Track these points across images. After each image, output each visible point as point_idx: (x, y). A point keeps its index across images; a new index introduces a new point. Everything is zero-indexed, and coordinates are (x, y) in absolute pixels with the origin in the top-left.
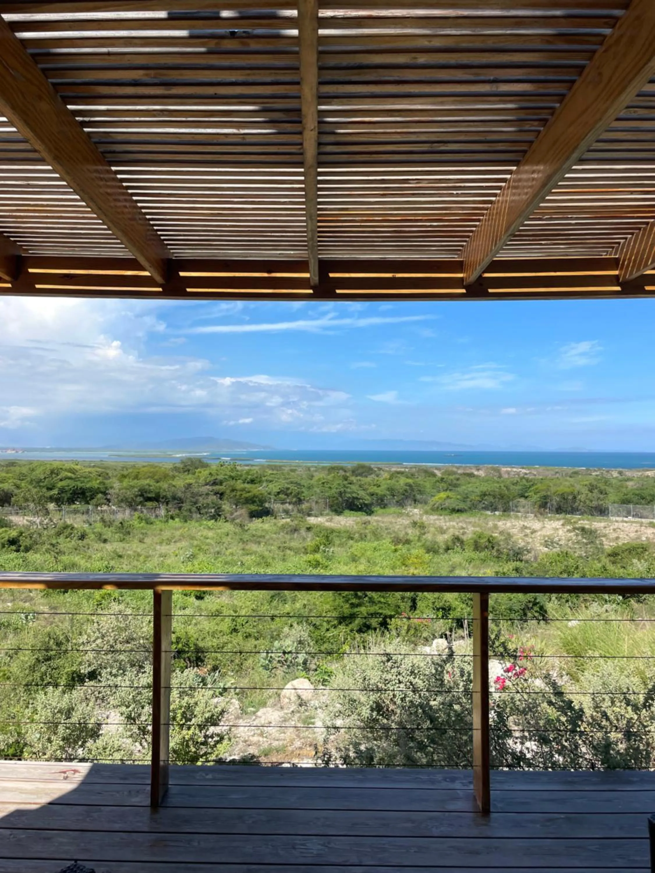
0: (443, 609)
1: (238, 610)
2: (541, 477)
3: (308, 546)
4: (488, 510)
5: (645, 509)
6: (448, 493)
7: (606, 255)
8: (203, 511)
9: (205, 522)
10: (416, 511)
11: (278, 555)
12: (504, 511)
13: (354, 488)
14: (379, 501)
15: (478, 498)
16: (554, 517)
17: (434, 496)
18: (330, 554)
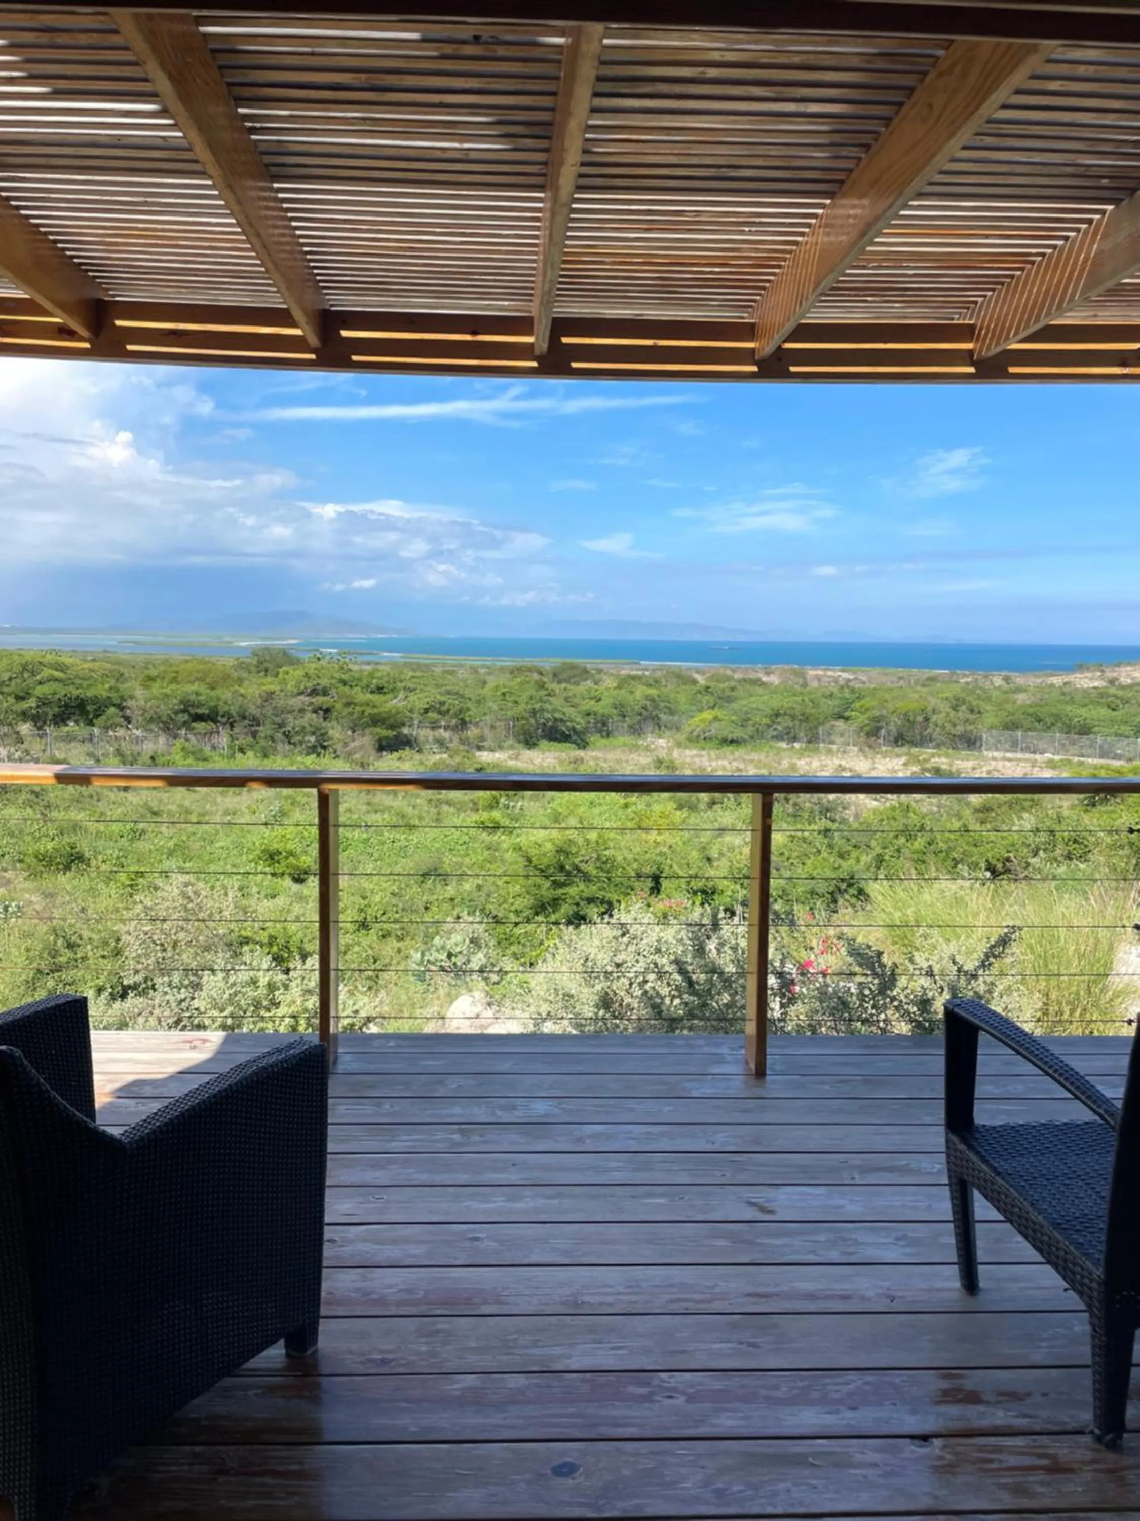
0: (704, 892)
1: (369, 894)
2: (873, 686)
3: (479, 799)
4: (782, 740)
5: (1041, 739)
6: (717, 712)
7: (958, 319)
8: (296, 739)
9: (299, 759)
10: (662, 742)
11: (428, 812)
12: (809, 742)
13: (557, 702)
14: (600, 725)
15: (766, 721)
16: (891, 752)
17: (692, 717)
18: (517, 811)
